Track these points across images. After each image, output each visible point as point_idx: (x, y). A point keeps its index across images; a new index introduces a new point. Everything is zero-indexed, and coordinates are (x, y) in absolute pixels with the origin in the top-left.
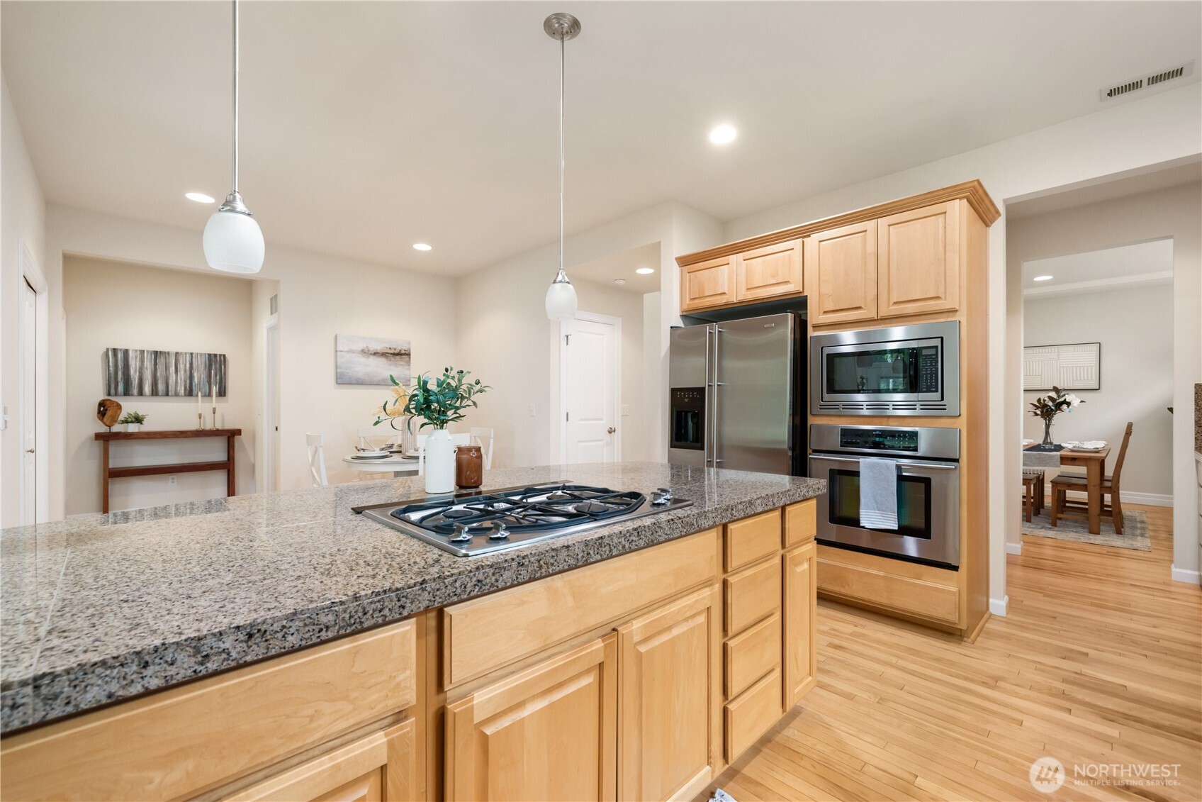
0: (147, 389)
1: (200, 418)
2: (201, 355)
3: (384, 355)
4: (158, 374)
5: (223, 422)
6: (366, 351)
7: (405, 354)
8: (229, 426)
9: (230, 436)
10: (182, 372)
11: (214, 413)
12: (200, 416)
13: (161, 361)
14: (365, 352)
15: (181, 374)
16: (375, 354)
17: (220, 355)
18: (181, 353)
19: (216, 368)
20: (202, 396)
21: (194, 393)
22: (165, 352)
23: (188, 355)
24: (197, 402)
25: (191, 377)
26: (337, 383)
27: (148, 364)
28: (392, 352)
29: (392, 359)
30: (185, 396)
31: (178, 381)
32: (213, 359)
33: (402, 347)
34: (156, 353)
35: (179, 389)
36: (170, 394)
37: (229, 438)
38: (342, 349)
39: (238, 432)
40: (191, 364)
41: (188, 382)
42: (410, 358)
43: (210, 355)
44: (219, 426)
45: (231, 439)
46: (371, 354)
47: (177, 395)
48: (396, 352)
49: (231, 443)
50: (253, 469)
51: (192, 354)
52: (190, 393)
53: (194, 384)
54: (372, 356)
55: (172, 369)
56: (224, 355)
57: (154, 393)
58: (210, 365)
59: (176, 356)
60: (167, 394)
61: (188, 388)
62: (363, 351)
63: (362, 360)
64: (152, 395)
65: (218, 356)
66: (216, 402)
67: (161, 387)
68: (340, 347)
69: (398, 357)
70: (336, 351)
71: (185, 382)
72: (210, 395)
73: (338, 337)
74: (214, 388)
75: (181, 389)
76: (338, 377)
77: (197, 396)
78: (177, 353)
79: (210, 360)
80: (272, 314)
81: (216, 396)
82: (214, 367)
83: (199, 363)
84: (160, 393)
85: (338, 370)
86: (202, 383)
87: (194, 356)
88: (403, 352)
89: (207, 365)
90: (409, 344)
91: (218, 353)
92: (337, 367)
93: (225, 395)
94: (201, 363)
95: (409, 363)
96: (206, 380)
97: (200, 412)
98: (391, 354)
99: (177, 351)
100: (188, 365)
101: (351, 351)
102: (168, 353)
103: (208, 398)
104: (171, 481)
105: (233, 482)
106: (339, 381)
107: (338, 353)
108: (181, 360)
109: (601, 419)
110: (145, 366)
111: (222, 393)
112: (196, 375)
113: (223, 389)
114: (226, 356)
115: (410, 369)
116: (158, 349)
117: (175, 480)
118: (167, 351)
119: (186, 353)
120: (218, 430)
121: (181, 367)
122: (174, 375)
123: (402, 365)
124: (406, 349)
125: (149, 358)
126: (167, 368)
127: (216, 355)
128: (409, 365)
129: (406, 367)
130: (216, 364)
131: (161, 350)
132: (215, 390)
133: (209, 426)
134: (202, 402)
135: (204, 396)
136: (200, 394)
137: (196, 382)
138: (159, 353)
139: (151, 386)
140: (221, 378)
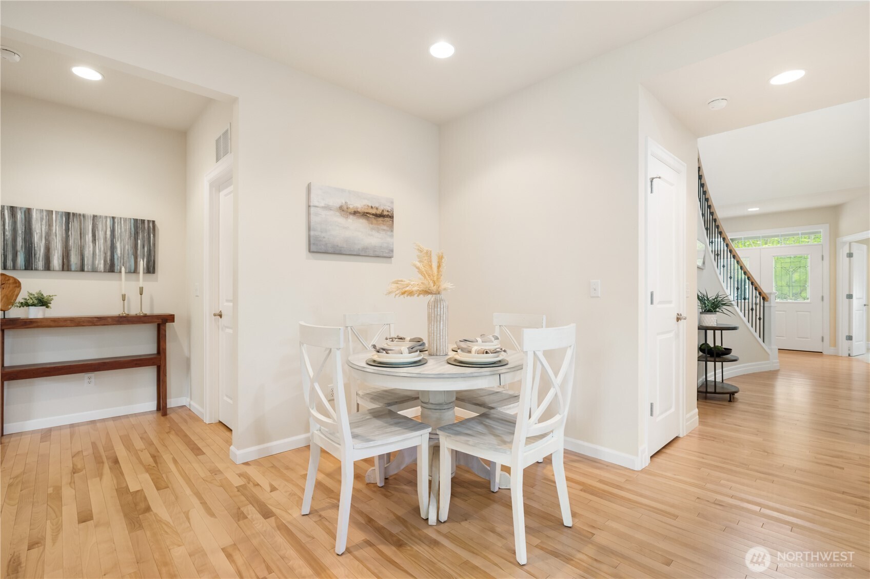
0: (56, 262)
1: (124, 300)
2: (125, 220)
3: (365, 215)
4: (71, 242)
5: (152, 306)
6: (345, 208)
7: (388, 216)
8: (160, 310)
9: (162, 323)
10: (102, 241)
11: (141, 294)
12: (124, 297)
13: (74, 225)
14: (343, 210)
15: (100, 242)
16: (355, 213)
17: (149, 221)
18: (100, 216)
19: (143, 237)
20: (126, 273)
21: (117, 268)
22: (80, 215)
23: (108, 220)
24: (120, 279)
25: (113, 248)
26: (310, 251)
27: (58, 229)
28: (374, 211)
29: (374, 221)
30: (104, 272)
31: (96, 253)
32: (140, 225)
33: (384, 207)
34: (68, 215)
35: (97, 262)
36: (86, 269)
37: (159, 326)
38: (317, 204)
39: (170, 318)
40: (113, 231)
41: (109, 254)
42: (393, 221)
43: (136, 221)
44: (147, 311)
45: (162, 327)
46: (351, 213)
47: (94, 270)
48: (379, 212)
49: (162, 331)
50: (187, 364)
51: (113, 218)
52: (111, 268)
53: (116, 257)
54: (351, 217)
55: (89, 237)
56: (154, 222)
57: (65, 267)
58: (136, 233)
59: (93, 220)
60: (82, 270)
61: (109, 261)
62: (341, 209)
63: (339, 219)
64: (63, 270)
65: (146, 223)
66: (144, 280)
67: (74, 260)
68: (314, 201)
69: (381, 219)
70: (309, 206)
71: (105, 254)
72: (136, 271)
73: (312, 187)
74: (142, 262)
75: (99, 263)
76: (312, 241)
77: (120, 272)
78: (94, 217)
79: (136, 227)
80: (217, 160)
81: (144, 273)
82: (140, 236)
83: (123, 230)
84: (73, 267)
85: (312, 233)
86: (126, 255)
87: (116, 220)
88: (385, 213)
89: (133, 233)
90: (392, 203)
91: (146, 218)
92: (309, 229)
93: (154, 272)
94: (125, 231)
95: (391, 227)
96: (131, 252)
97: (123, 293)
98: (373, 214)
99: (95, 214)
100: (109, 233)
101: (327, 208)
102: (84, 216)
103: (134, 275)
104: (87, 380)
105: (165, 382)
106: (313, 248)
107: (312, 209)
108: (100, 226)
109: (670, 302)
110: (54, 231)
111: (151, 269)
112: (118, 245)
113: (152, 263)
114: (156, 223)
115: (392, 236)
116: (71, 211)
117: (93, 380)
118: (82, 212)
119: (106, 217)
120: (145, 316)
121: (100, 234)
122: (91, 244)
123: (384, 230)
124: (389, 209)
125: (58, 221)
126: (82, 235)
127: (143, 221)
128: (392, 231)
129: (389, 233)
130: (143, 231)
131: (75, 212)
132: (142, 264)
133: (134, 311)
134: (126, 280)
135: (129, 272)
136: (123, 269)
137: (119, 255)
138: (71, 215)
139: (61, 258)
140: (149, 251)
